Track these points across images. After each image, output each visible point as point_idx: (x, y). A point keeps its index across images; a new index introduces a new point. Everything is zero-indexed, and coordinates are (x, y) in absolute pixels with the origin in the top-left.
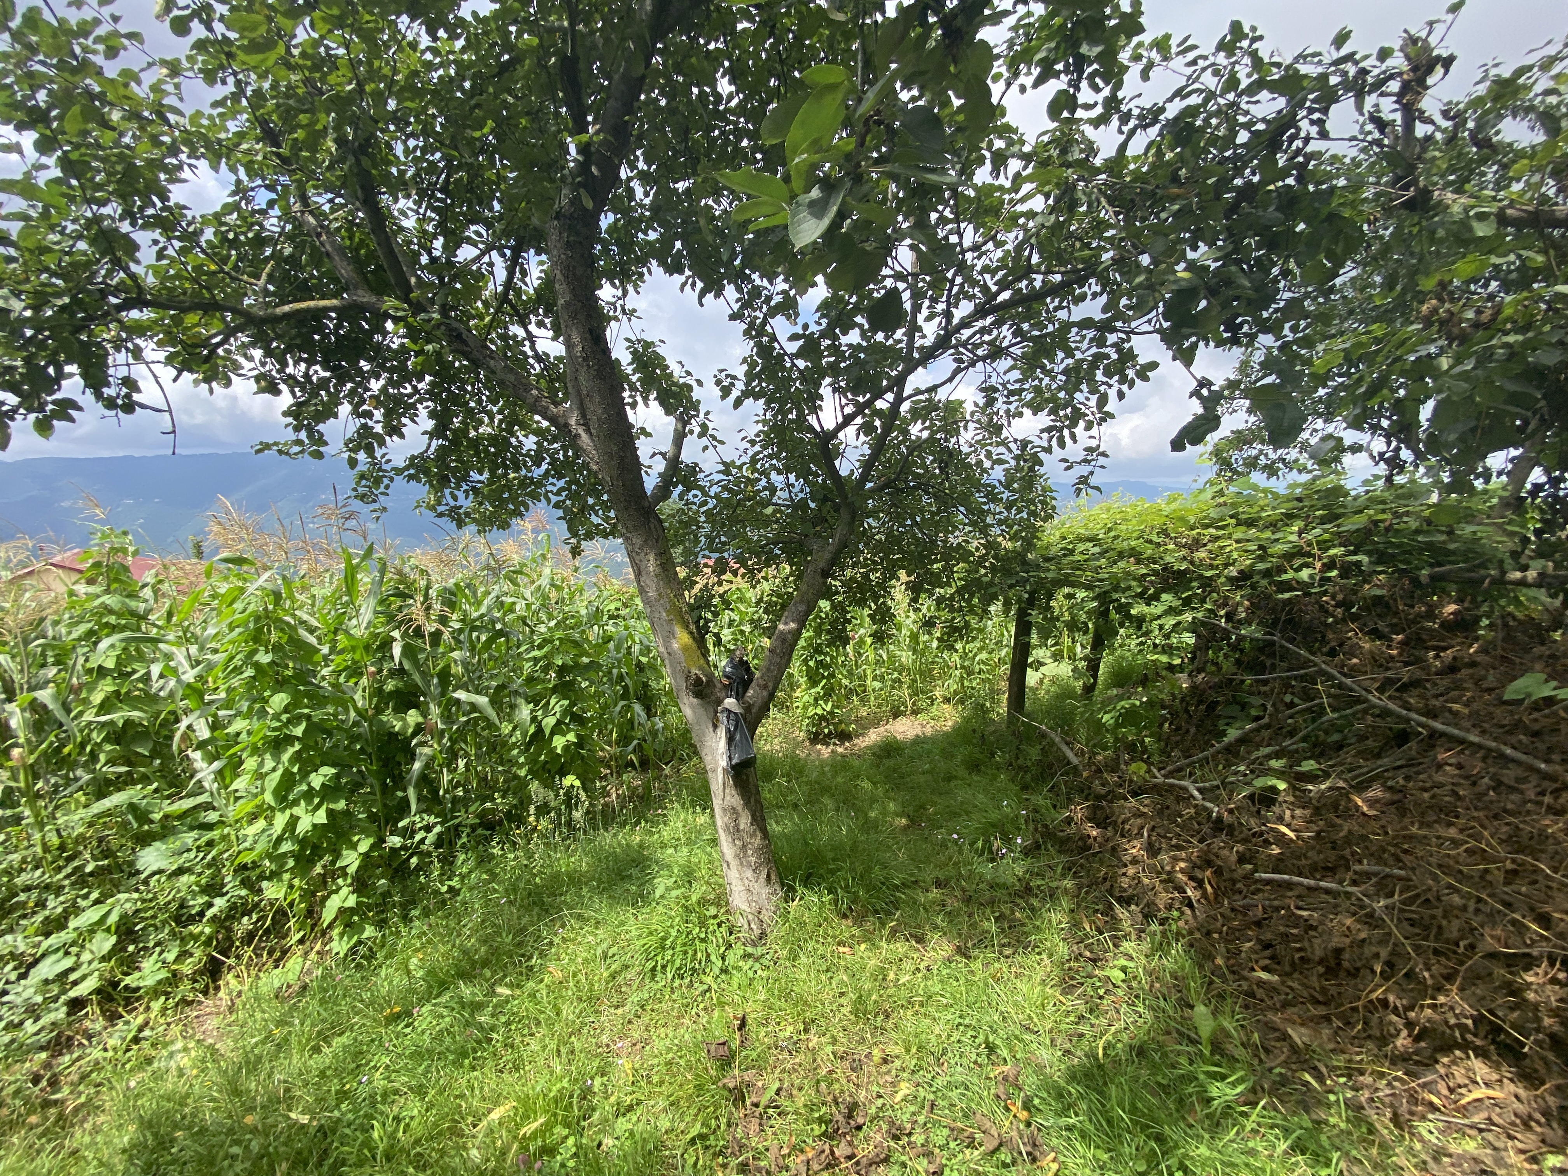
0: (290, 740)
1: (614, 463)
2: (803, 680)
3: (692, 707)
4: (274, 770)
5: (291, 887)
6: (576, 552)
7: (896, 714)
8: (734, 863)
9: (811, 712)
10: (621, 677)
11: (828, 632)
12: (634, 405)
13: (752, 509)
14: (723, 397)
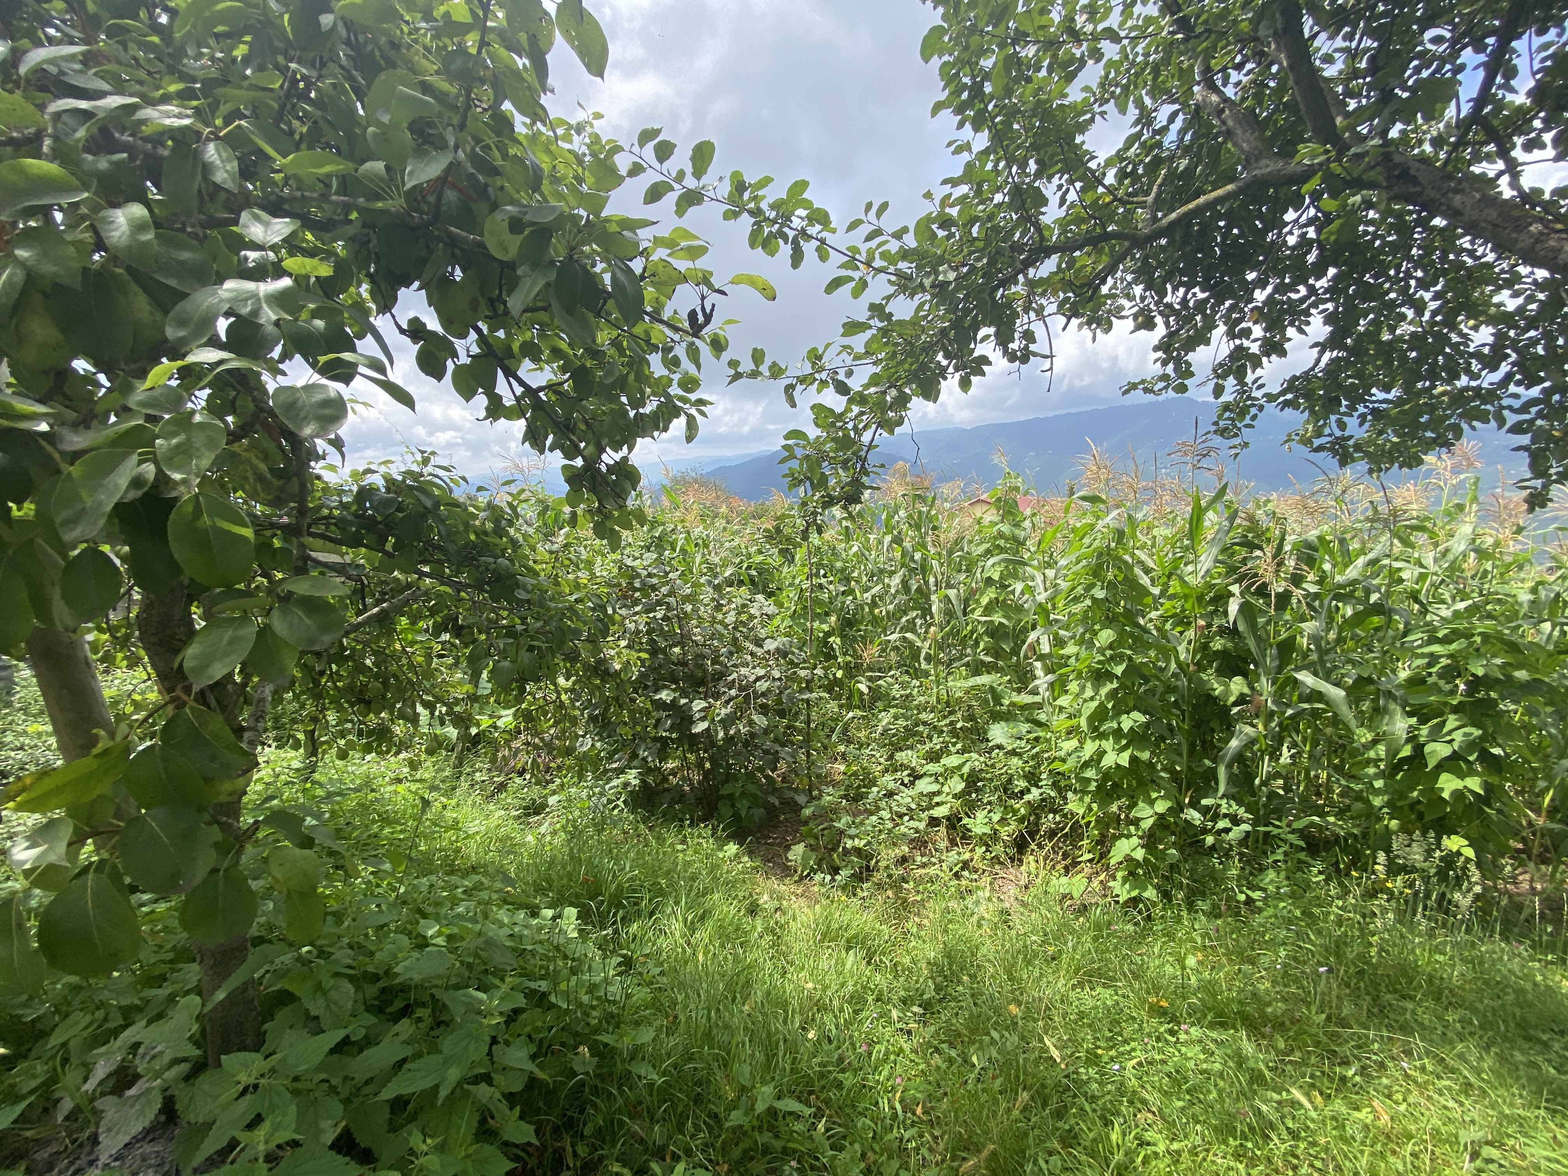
0: (1108, 676)
4: (1092, 699)
5: (1090, 809)
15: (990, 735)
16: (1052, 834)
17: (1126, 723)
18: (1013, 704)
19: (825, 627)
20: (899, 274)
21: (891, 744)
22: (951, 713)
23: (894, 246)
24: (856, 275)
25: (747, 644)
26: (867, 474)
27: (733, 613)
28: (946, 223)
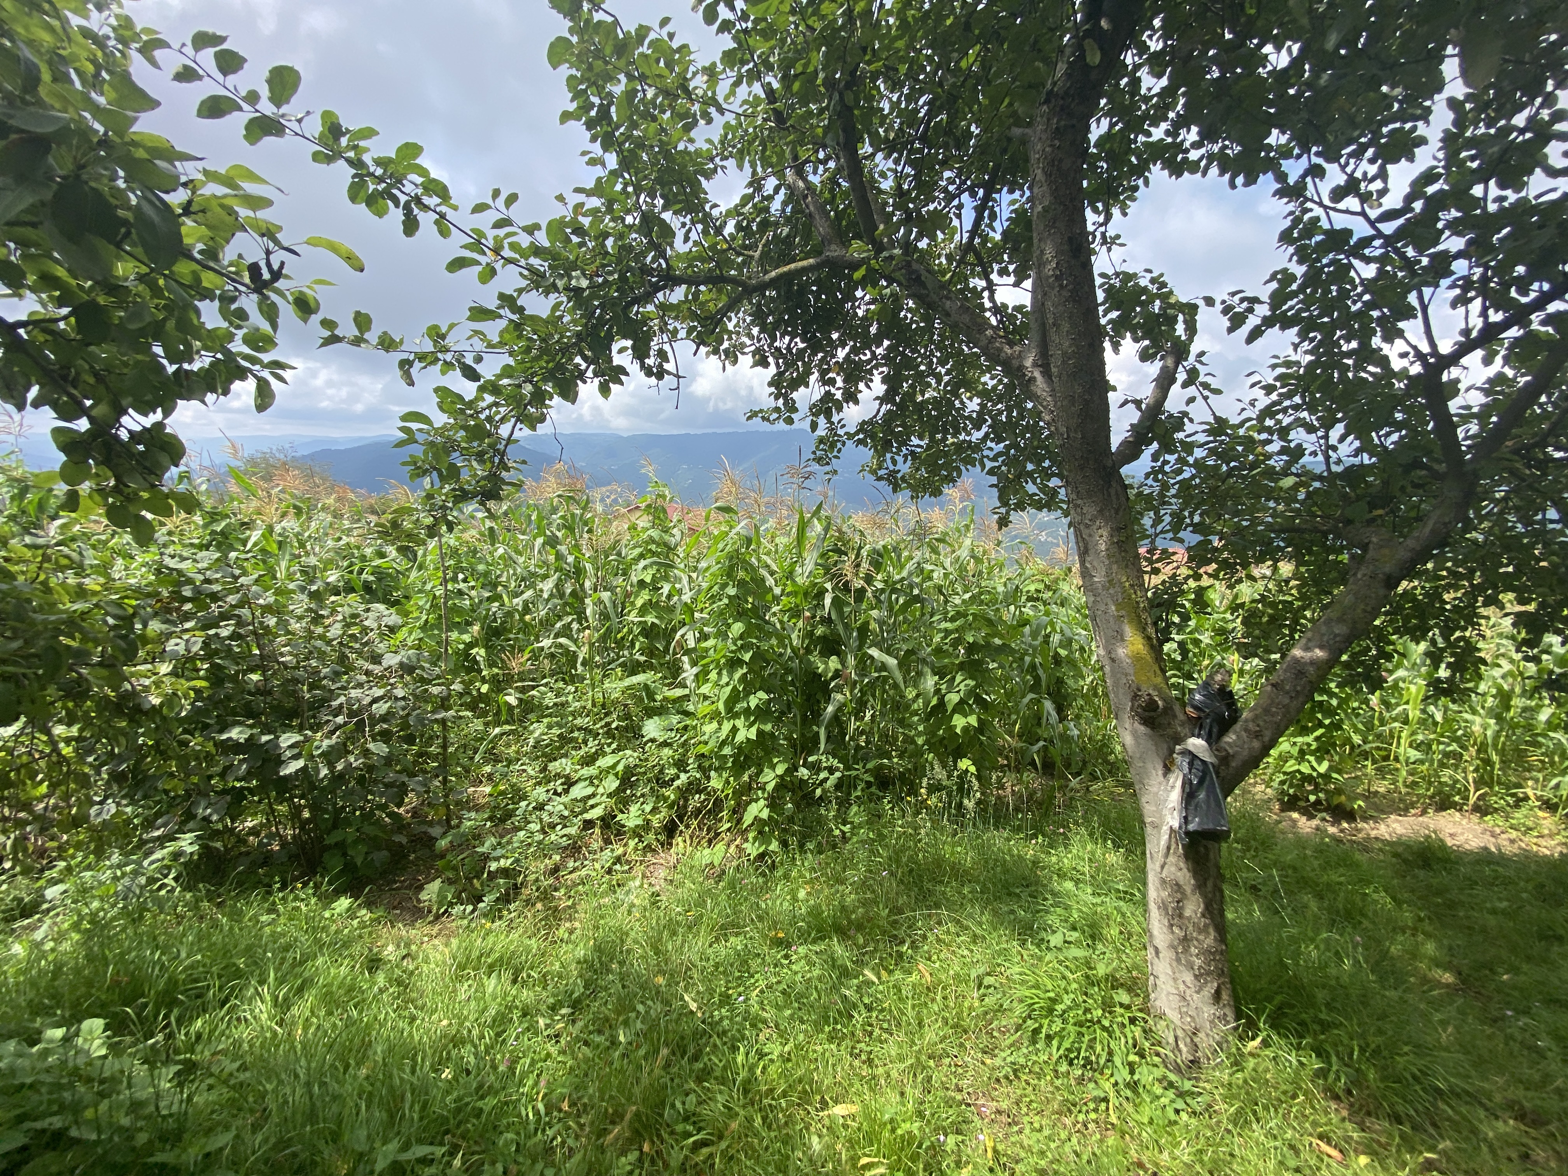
0: (740, 662)
1: (1076, 408)
4: (727, 684)
5: (728, 782)
6: (1003, 522)
10: (1033, 667)
15: (644, 732)
16: (698, 811)
17: (753, 702)
18: (665, 699)
19: (467, 638)
20: (530, 268)
21: (544, 755)
22: (607, 714)
23: (525, 240)
24: (483, 260)
25: (361, 662)
26: (508, 469)
27: (338, 626)
28: (579, 230)
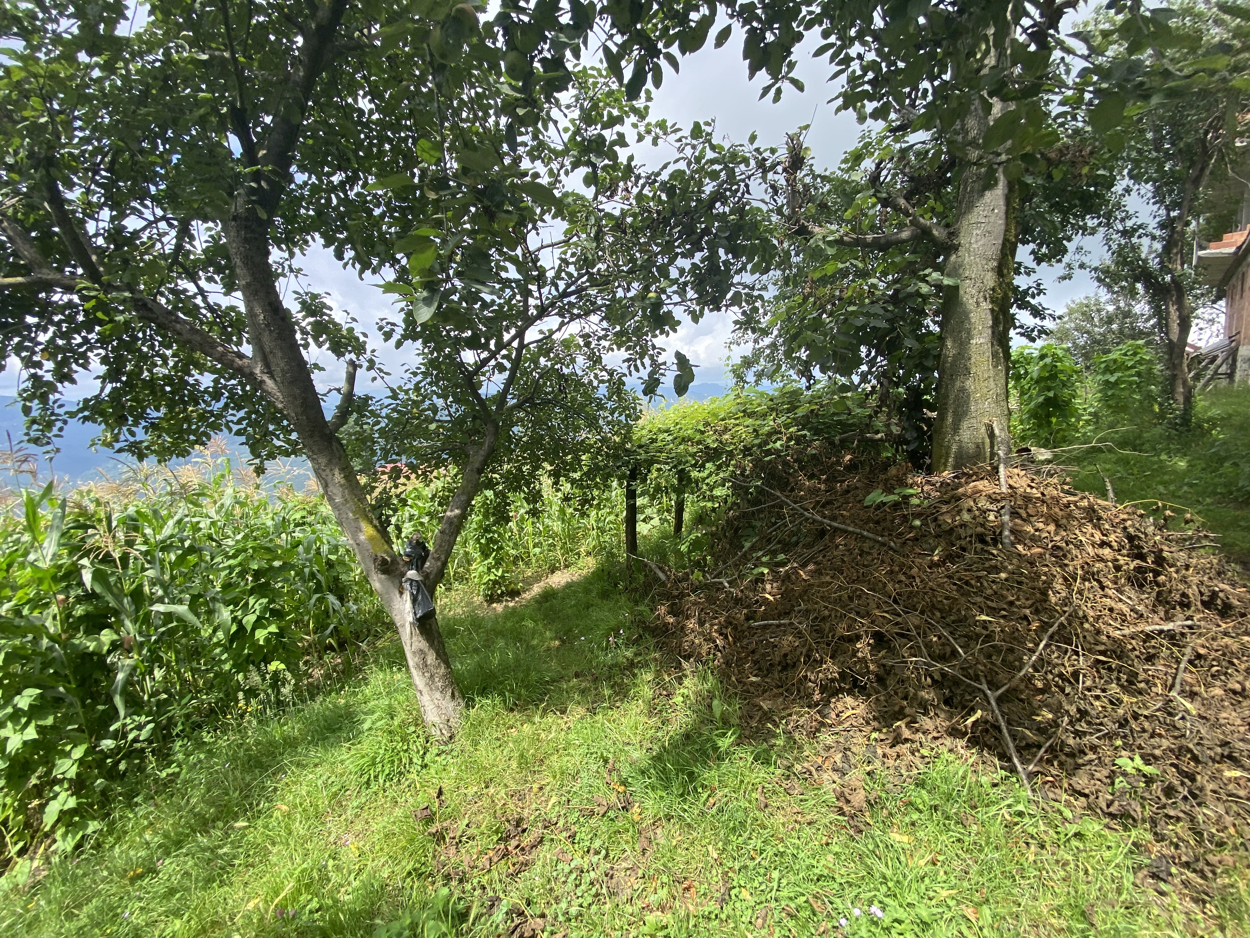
1: (299, 402)
2: (477, 555)
3: (380, 581)
6: (260, 470)
7: (553, 570)
8: (425, 690)
9: (486, 579)
10: (313, 575)
11: (494, 514)
12: (306, 346)
13: (418, 426)
14: (386, 340)
17: (22, 702)
